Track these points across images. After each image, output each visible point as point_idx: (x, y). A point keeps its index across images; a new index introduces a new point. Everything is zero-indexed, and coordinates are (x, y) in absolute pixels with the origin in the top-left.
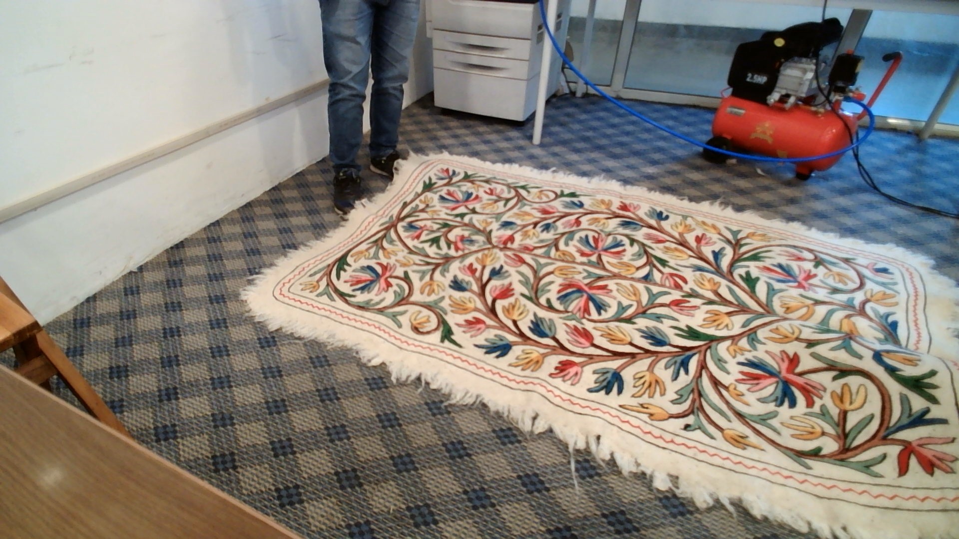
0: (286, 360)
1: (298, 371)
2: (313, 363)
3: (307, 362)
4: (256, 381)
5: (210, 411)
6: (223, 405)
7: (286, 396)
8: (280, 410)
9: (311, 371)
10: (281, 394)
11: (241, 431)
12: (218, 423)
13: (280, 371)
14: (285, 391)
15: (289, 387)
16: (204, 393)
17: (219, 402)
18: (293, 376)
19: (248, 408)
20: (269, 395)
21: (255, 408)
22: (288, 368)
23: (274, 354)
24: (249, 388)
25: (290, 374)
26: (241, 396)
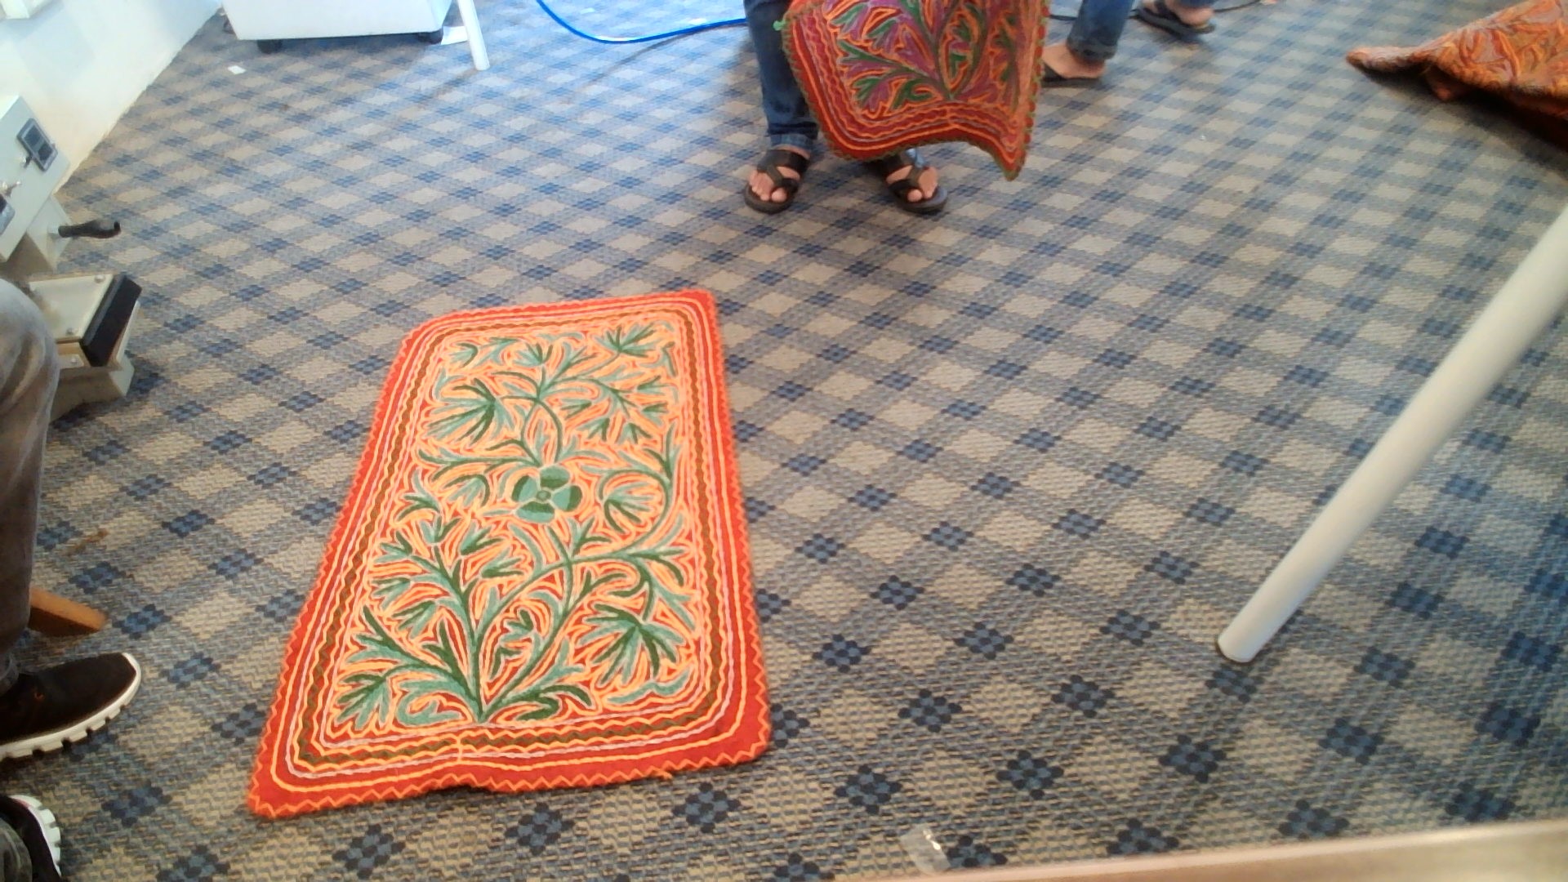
0: (207, 636)
1: (249, 643)
2: (272, 614)
3: (258, 619)
4: (166, 702)
5: (94, 803)
6: (116, 778)
7: (251, 696)
8: (254, 726)
9: (277, 631)
10: (240, 698)
11: (193, 802)
12: (130, 814)
13: (208, 661)
14: (241, 689)
15: (246, 679)
16: (54, 778)
17: (108, 777)
18: (242, 657)
19: (180, 755)
20: (213, 712)
21: (197, 749)
22: (222, 647)
23: (171, 637)
24: (159, 721)
25: (234, 657)
26: (150, 743)
